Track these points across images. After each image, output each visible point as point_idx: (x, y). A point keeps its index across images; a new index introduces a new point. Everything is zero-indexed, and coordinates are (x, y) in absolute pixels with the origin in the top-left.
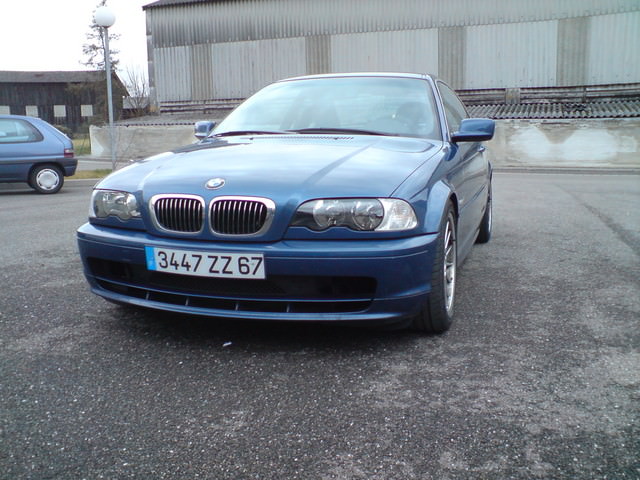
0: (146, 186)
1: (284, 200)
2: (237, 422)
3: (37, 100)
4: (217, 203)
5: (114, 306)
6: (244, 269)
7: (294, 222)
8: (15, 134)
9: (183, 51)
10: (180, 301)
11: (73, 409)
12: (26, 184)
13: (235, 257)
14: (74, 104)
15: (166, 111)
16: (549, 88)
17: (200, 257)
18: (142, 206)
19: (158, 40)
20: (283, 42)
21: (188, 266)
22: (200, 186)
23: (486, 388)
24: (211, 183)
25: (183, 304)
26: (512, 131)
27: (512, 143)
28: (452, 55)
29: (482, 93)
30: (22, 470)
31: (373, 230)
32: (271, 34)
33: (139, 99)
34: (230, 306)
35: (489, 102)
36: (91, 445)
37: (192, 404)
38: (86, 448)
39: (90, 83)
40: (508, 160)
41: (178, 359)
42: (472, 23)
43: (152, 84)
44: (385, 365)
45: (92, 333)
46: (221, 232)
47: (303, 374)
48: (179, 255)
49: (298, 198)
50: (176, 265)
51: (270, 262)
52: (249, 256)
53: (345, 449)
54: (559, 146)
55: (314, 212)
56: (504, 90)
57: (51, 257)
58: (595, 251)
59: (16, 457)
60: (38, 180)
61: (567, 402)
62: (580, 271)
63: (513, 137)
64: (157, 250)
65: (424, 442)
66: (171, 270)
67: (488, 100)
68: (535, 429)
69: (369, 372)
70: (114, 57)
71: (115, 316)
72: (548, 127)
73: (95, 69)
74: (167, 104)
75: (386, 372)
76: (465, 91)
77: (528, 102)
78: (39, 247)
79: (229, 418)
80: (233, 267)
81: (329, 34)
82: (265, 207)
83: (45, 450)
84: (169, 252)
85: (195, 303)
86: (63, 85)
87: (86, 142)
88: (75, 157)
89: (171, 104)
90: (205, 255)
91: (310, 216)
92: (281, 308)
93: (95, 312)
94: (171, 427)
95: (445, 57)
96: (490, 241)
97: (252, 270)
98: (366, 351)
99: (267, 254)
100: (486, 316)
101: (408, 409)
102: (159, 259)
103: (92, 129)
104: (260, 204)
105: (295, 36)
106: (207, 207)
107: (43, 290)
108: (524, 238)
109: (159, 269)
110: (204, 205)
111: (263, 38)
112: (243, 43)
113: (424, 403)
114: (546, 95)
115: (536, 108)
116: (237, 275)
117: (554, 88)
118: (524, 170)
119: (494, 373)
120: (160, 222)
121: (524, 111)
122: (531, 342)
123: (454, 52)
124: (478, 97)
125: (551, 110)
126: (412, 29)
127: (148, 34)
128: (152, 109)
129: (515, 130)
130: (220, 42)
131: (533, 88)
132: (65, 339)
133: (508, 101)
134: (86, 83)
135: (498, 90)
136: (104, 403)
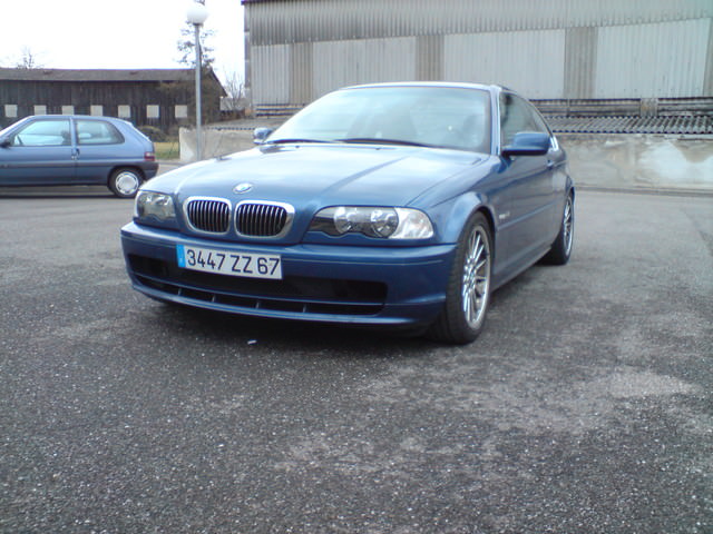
0: (182, 189)
1: (304, 205)
2: (236, 403)
3: (130, 99)
4: (243, 206)
5: (158, 304)
6: (263, 269)
7: (313, 227)
8: (99, 135)
9: (282, 50)
10: (207, 297)
11: (96, 384)
12: (106, 188)
13: (255, 257)
14: (167, 103)
15: (262, 115)
16: (693, 98)
17: (224, 256)
18: (177, 206)
19: (257, 37)
20: (391, 42)
21: (213, 264)
22: (228, 190)
23: (480, 393)
24: (239, 188)
25: (210, 300)
26: (643, 147)
27: (642, 161)
28: (580, 59)
29: (612, 103)
30: (45, 423)
31: (387, 237)
32: (379, 32)
33: (236, 100)
34: (251, 304)
35: (621, 113)
36: (104, 411)
37: (202, 389)
38: (98, 413)
39: (185, 82)
40: (637, 181)
41: (201, 352)
42: (605, 23)
43: (248, 84)
44: (392, 367)
45: (130, 326)
46: (245, 233)
47: (312, 371)
48: (205, 254)
49: (317, 204)
50: (203, 263)
51: (287, 264)
52: (267, 257)
53: (322, 429)
54: (698, 165)
55: (335, 218)
56: (638, 100)
57: (112, 258)
58: (677, 279)
59: (42, 414)
60: (117, 183)
61: (552, 408)
62: (647, 297)
63: (644, 154)
64: (186, 248)
65: (396, 428)
66: (198, 267)
67: (620, 111)
68: (504, 426)
69: (375, 372)
70: (210, 55)
71: (157, 313)
72: (685, 143)
73: (189, 67)
74: (264, 107)
75: (391, 373)
76: (593, 100)
77: (666, 114)
78: (103, 249)
79: (229, 399)
80: (253, 266)
81: (443, 33)
82: (285, 212)
83: (65, 411)
84: (197, 251)
85: (221, 300)
86: (156, 83)
87: (176, 145)
88: (156, 161)
89: (267, 108)
90: (228, 254)
91: (330, 221)
92: (297, 308)
93: (140, 309)
94: (176, 403)
95: (572, 62)
96: (568, 264)
97: (270, 270)
98: (381, 355)
99: (283, 256)
100: (518, 333)
101: (395, 403)
102: (188, 257)
103: (182, 131)
104: (281, 208)
105: (405, 35)
106: (234, 210)
107: (96, 288)
108: (608, 263)
109: (188, 266)
110: (230, 208)
111: (370, 37)
112: (348, 41)
113: (413, 400)
114: (689, 107)
115: (674, 121)
116: (256, 274)
117: (699, 98)
118: (657, 193)
119: (495, 381)
120: (192, 222)
121: (659, 125)
122: (550, 358)
123: (583, 57)
124: (607, 108)
125: (693, 124)
126: (537, 29)
127: (246, 30)
128: (248, 111)
129: (647, 146)
130: (323, 40)
131: (674, 99)
132: (104, 330)
133: (643, 113)
134: (179, 82)
135: (632, 100)
136: (123, 382)
